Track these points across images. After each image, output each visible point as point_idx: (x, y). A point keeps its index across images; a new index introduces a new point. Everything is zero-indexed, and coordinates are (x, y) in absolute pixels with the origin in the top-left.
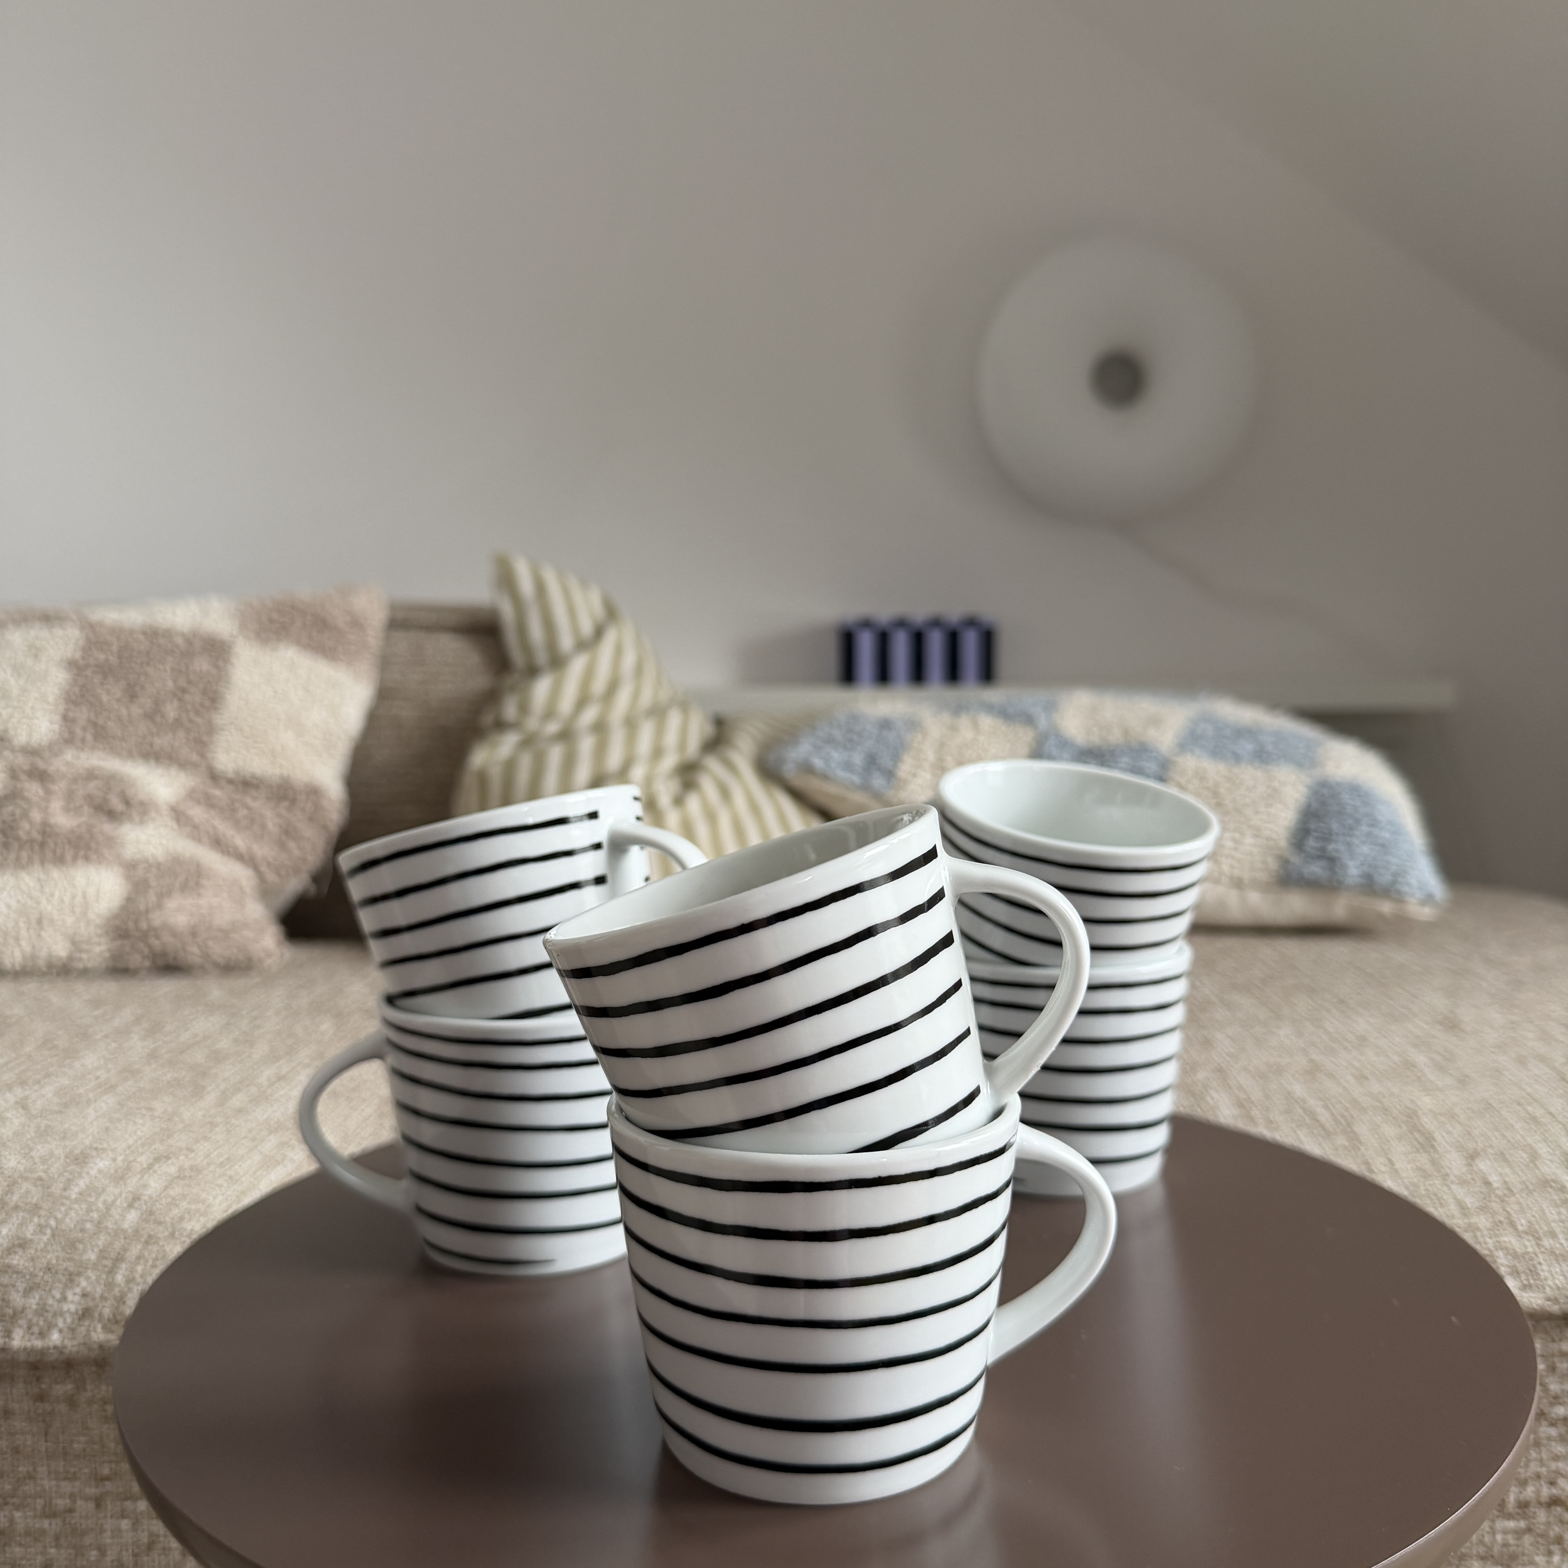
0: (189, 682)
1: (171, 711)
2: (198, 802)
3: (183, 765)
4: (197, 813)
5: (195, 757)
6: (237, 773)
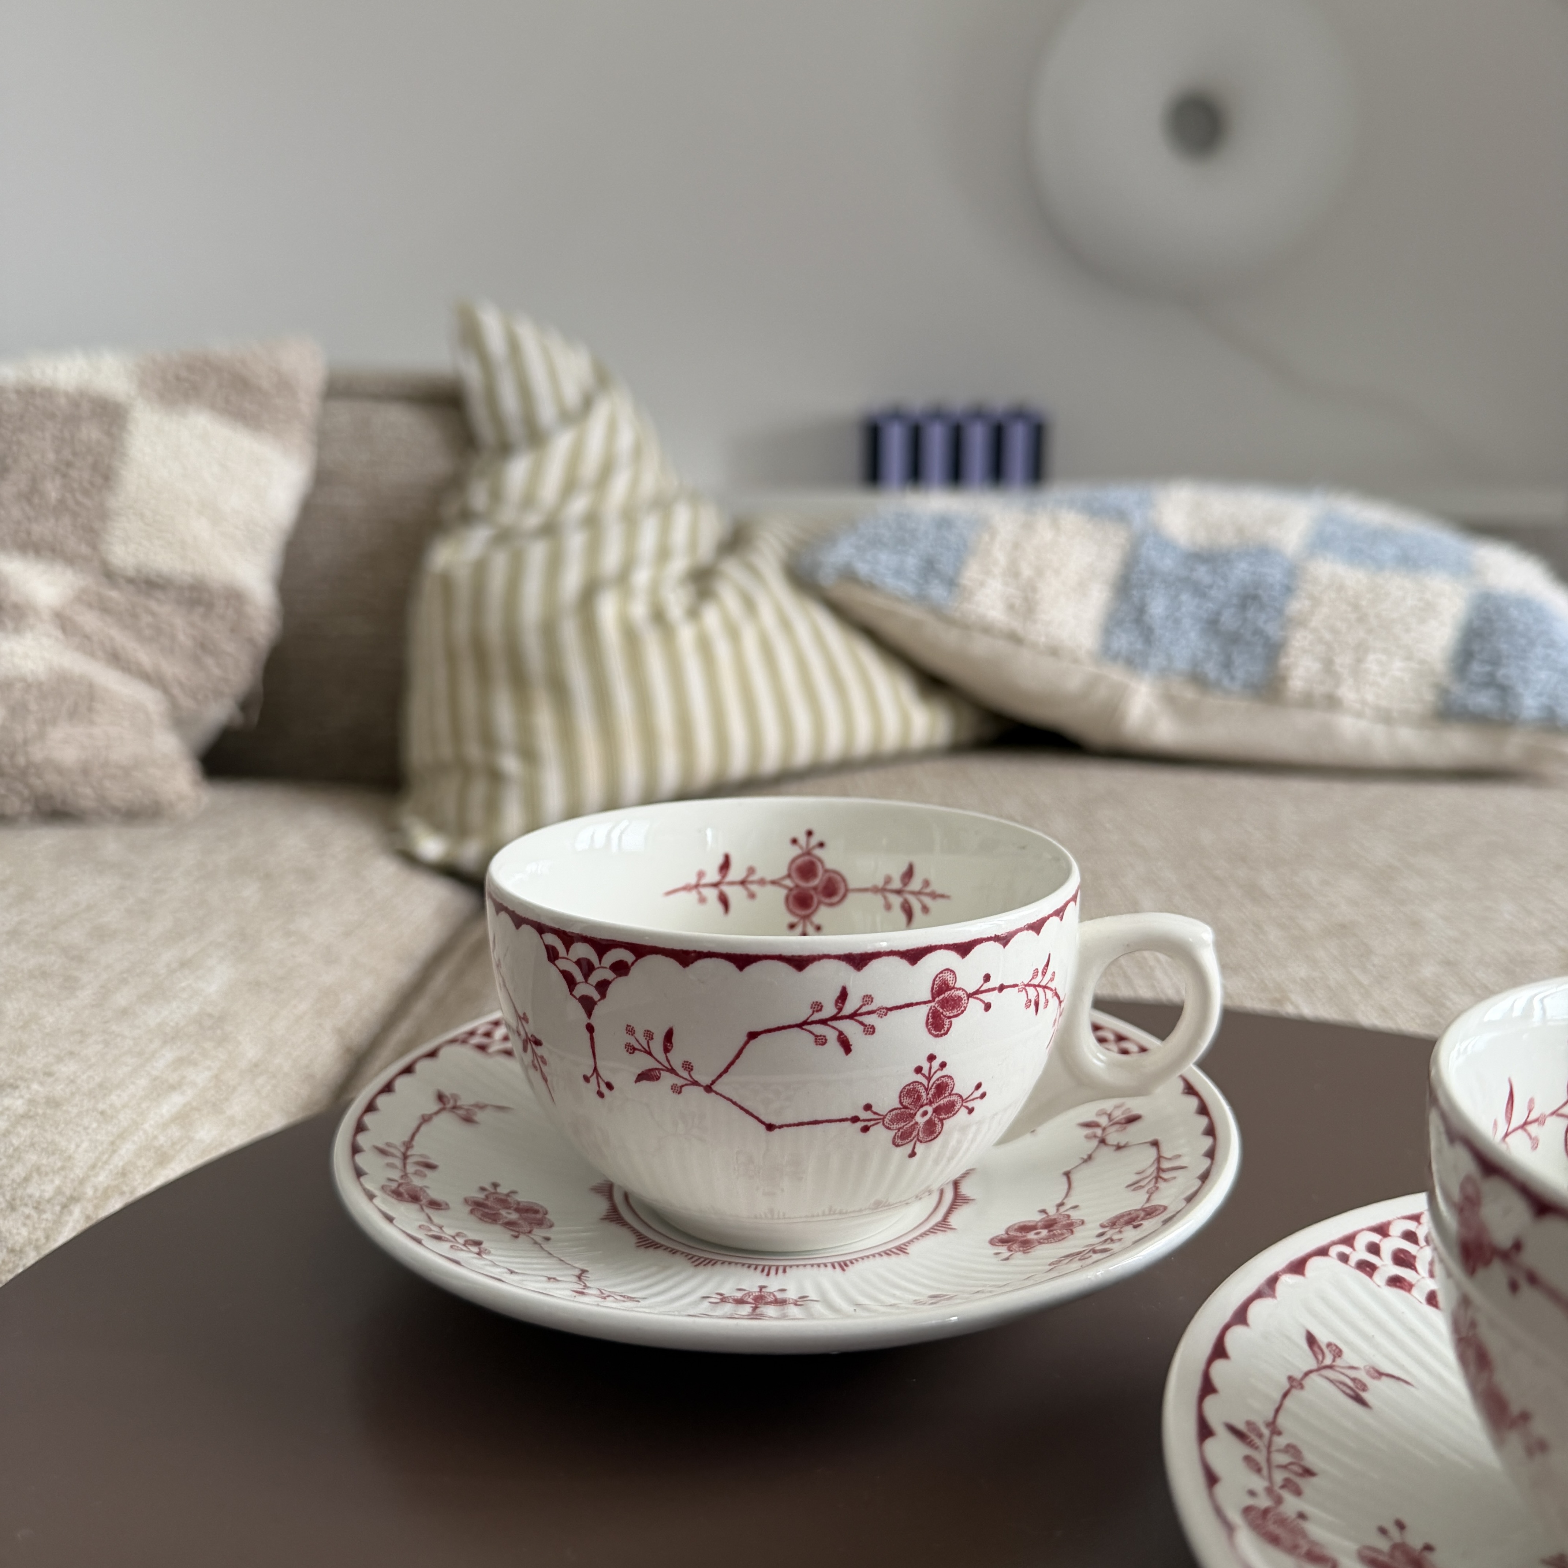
0: (75, 454)
1: (52, 490)
2: (90, 606)
3: (70, 560)
4: (90, 620)
5: (84, 549)
6: (139, 571)
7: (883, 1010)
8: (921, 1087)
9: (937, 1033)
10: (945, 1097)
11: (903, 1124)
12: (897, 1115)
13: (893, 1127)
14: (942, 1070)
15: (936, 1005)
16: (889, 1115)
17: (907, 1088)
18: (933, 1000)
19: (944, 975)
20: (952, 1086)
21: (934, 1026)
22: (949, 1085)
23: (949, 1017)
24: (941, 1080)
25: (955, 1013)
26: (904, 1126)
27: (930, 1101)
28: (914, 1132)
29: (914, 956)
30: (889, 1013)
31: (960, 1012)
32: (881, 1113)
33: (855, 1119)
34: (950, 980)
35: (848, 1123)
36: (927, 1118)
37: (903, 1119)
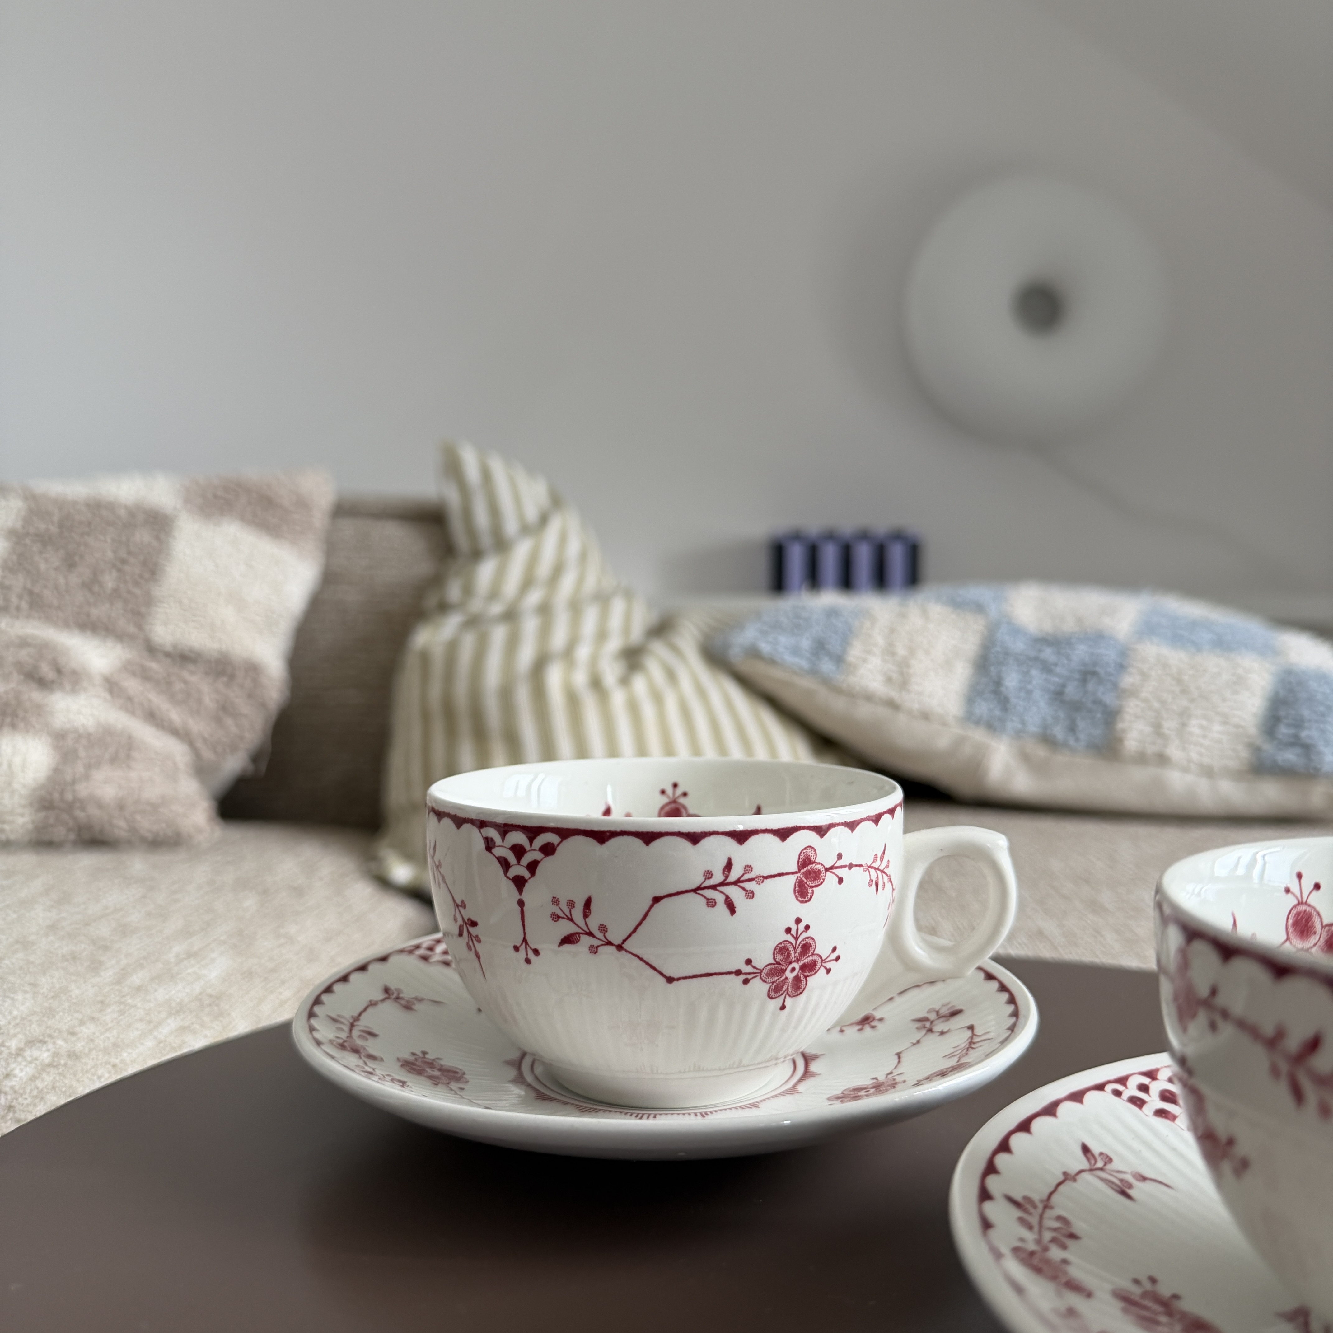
0: (129, 553)
1: (109, 581)
2: (134, 674)
3: (120, 637)
4: (132, 685)
5: (132, 629)
6: (175, 646)
7: (760, 878)
8: (790, 945)
9: (803, 899)
10: (809, 956)
11: (776, 978)
12: (771, 970)
13: (768, 981)
14: (806, 932)
15: (802, 876)
16: (765, 970)
17: (779, 946)
18: (799, 870)
19: (807, 851)
20: (814, 947)
21: (800, 893)
22: (812, 946)
23: (812, 887)
24: (806, 940)
25: (816, 884)
26: (777, 980)
27: (797, 959)
28: (784, 986)
29: (784, 834)
30: (765, 880)
31: (820, 883)
32: (759, 968)
33: (738, 973)
34: (812, 856)
35: (733, 976)
36: (795, 974)
37: (776, 974)
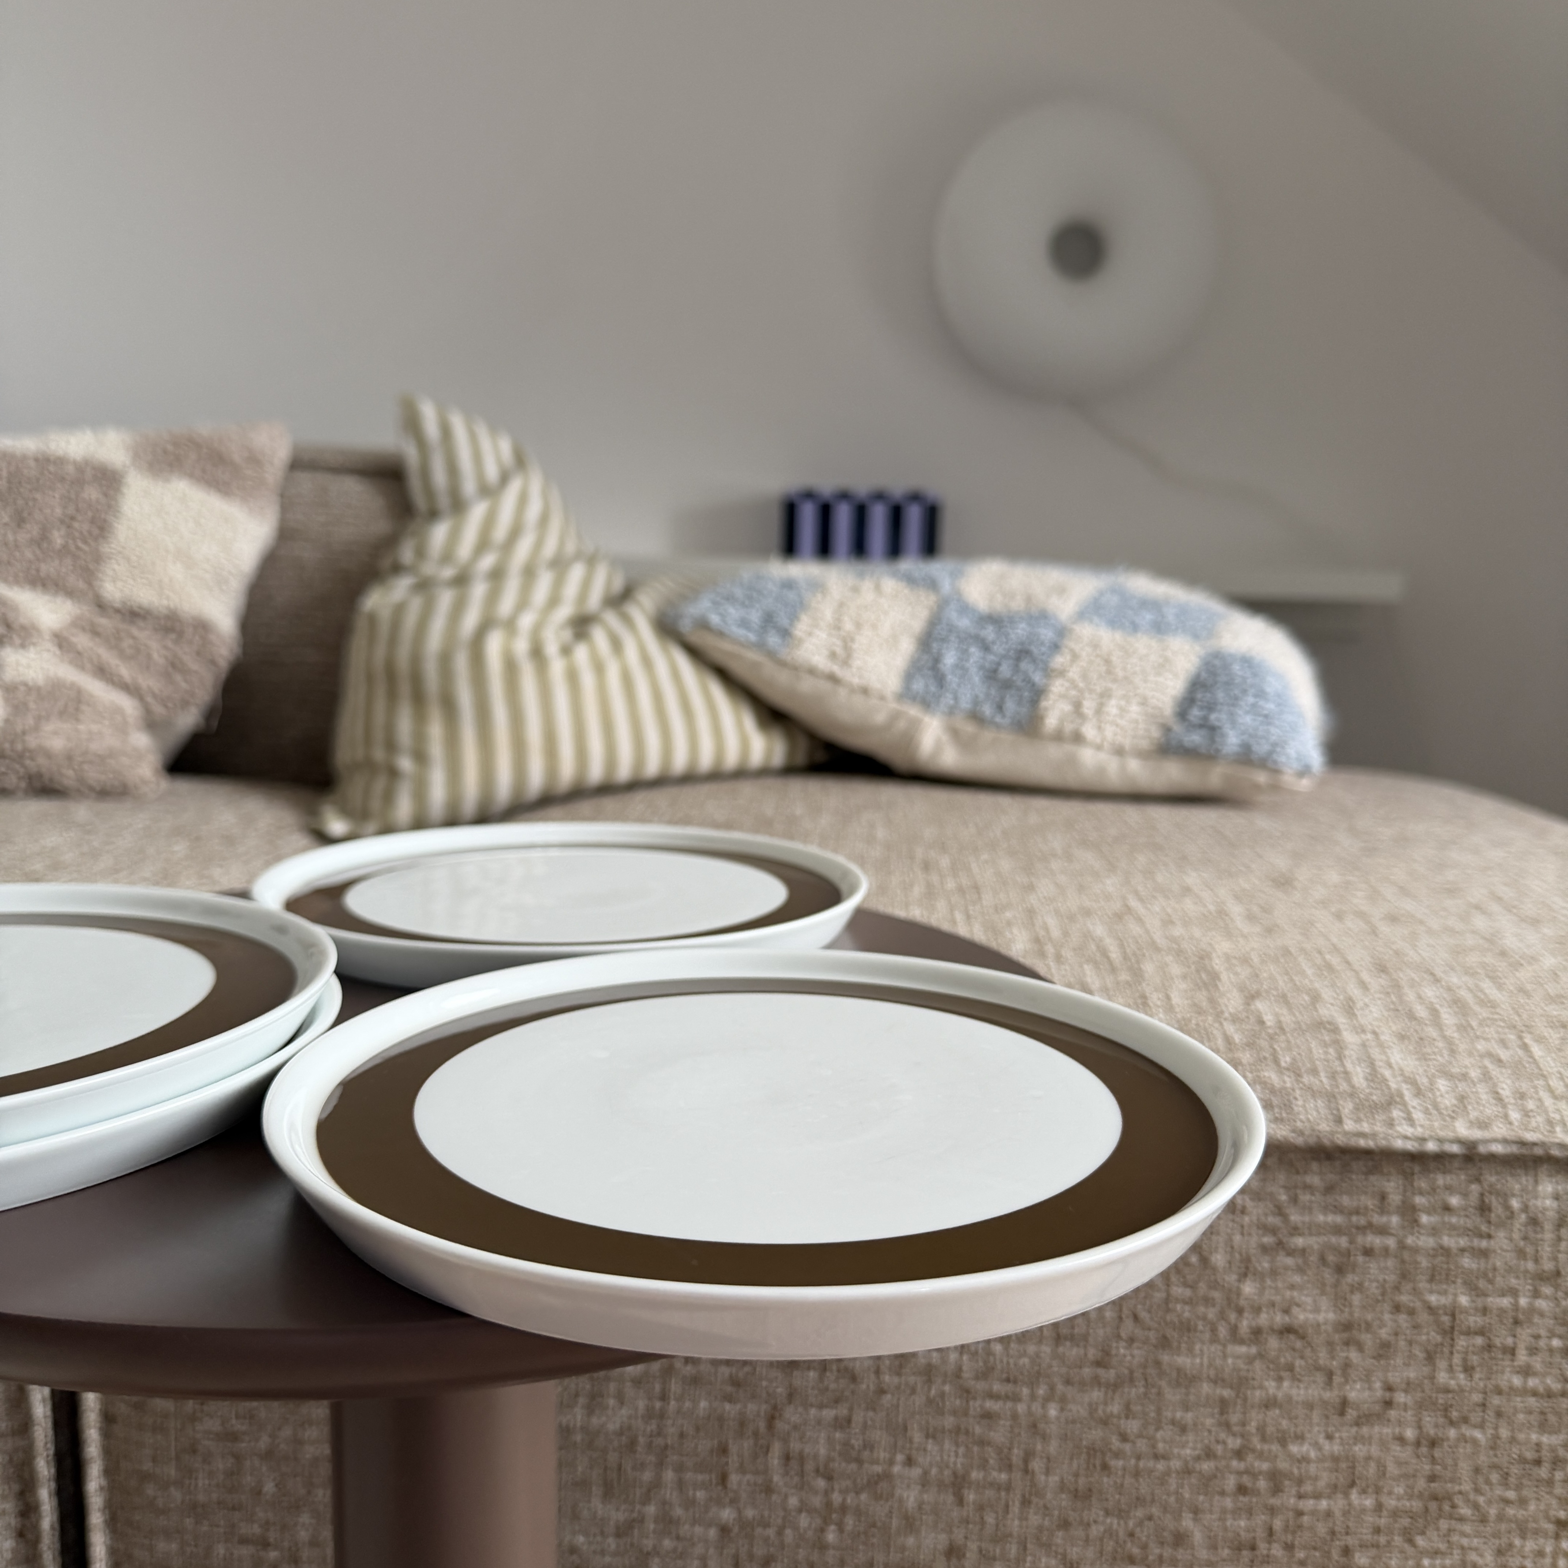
1: (58, 538)
2: (83, 629)
3: (70, 593)
4: (82, 641)
5: (81, 585)
6: (124, 603)
